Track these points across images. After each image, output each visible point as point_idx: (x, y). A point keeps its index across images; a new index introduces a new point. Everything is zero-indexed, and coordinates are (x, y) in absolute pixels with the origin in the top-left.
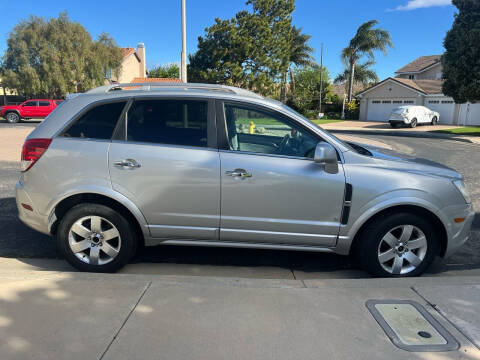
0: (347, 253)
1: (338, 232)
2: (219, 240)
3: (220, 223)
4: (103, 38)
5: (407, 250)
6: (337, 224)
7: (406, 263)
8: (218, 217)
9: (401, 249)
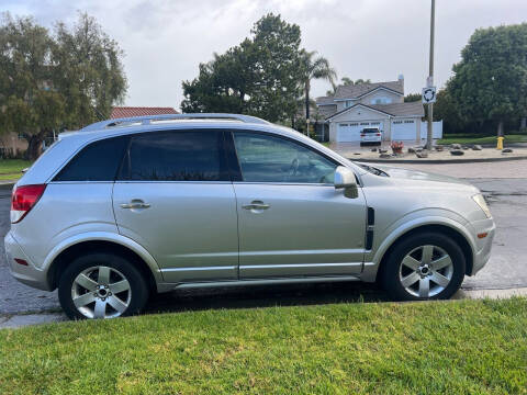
0: (373, 280)
1: (363, 258)
2: (239, 278)
3: (239, 261)
6: (362, 251)
7: (433, 285)
8: (236, 254)
9: (425, 270)
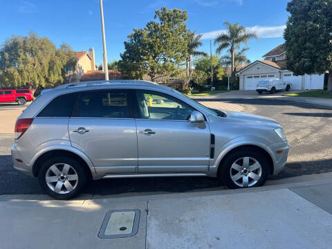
0: (215, 176)
1: (209, 163)
2: (139, 173)
3: (138, 163)
4: (63, 46)
5: (249, 172)
6: (208, 159)
7: (250, 180)
8: (136, 159)
9: (245, 171)
